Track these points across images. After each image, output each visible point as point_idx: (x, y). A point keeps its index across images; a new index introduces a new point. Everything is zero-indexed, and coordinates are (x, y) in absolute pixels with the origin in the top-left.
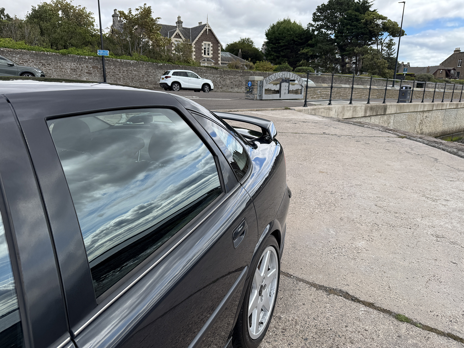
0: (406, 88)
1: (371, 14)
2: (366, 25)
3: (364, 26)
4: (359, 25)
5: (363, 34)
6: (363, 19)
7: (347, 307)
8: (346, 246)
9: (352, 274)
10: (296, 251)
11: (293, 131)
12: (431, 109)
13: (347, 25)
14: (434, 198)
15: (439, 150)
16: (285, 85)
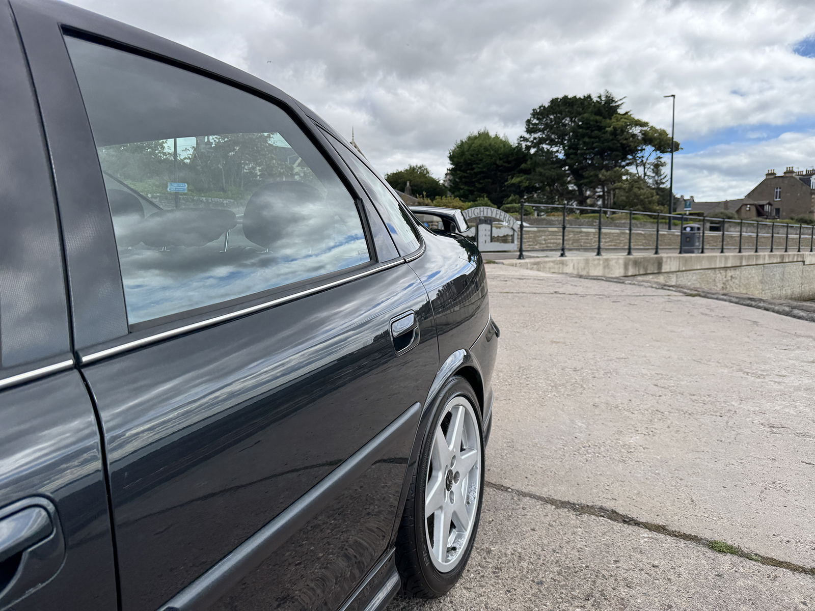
0: (692, 229)
1: (621, 118)
2: (616, 136)
3: (611, 138)
4: (603, 135)
5: (611, 149)
6: (610, 127)
7: (615, 532)
8: (607, 443)
9: (622, 483)
10: (516, 452)
11: (501, 291)
12: (738, 264)
13: (583, 136)
14: (759, 372)
15: (759, 310)
16: (484, 229)
